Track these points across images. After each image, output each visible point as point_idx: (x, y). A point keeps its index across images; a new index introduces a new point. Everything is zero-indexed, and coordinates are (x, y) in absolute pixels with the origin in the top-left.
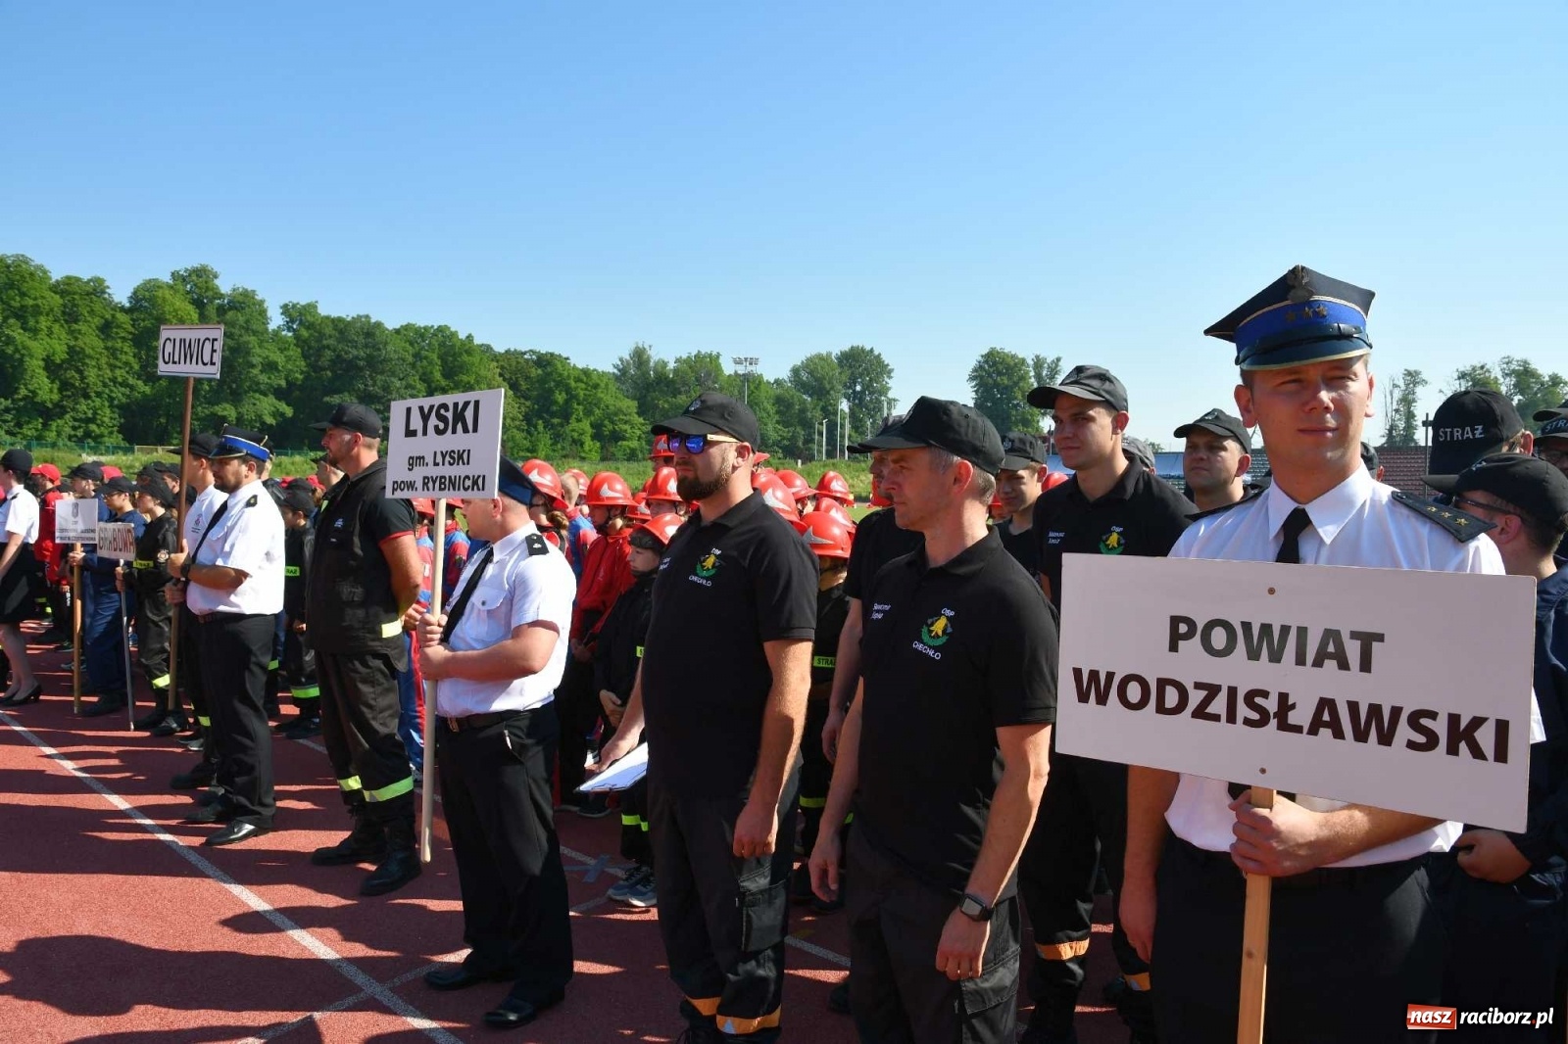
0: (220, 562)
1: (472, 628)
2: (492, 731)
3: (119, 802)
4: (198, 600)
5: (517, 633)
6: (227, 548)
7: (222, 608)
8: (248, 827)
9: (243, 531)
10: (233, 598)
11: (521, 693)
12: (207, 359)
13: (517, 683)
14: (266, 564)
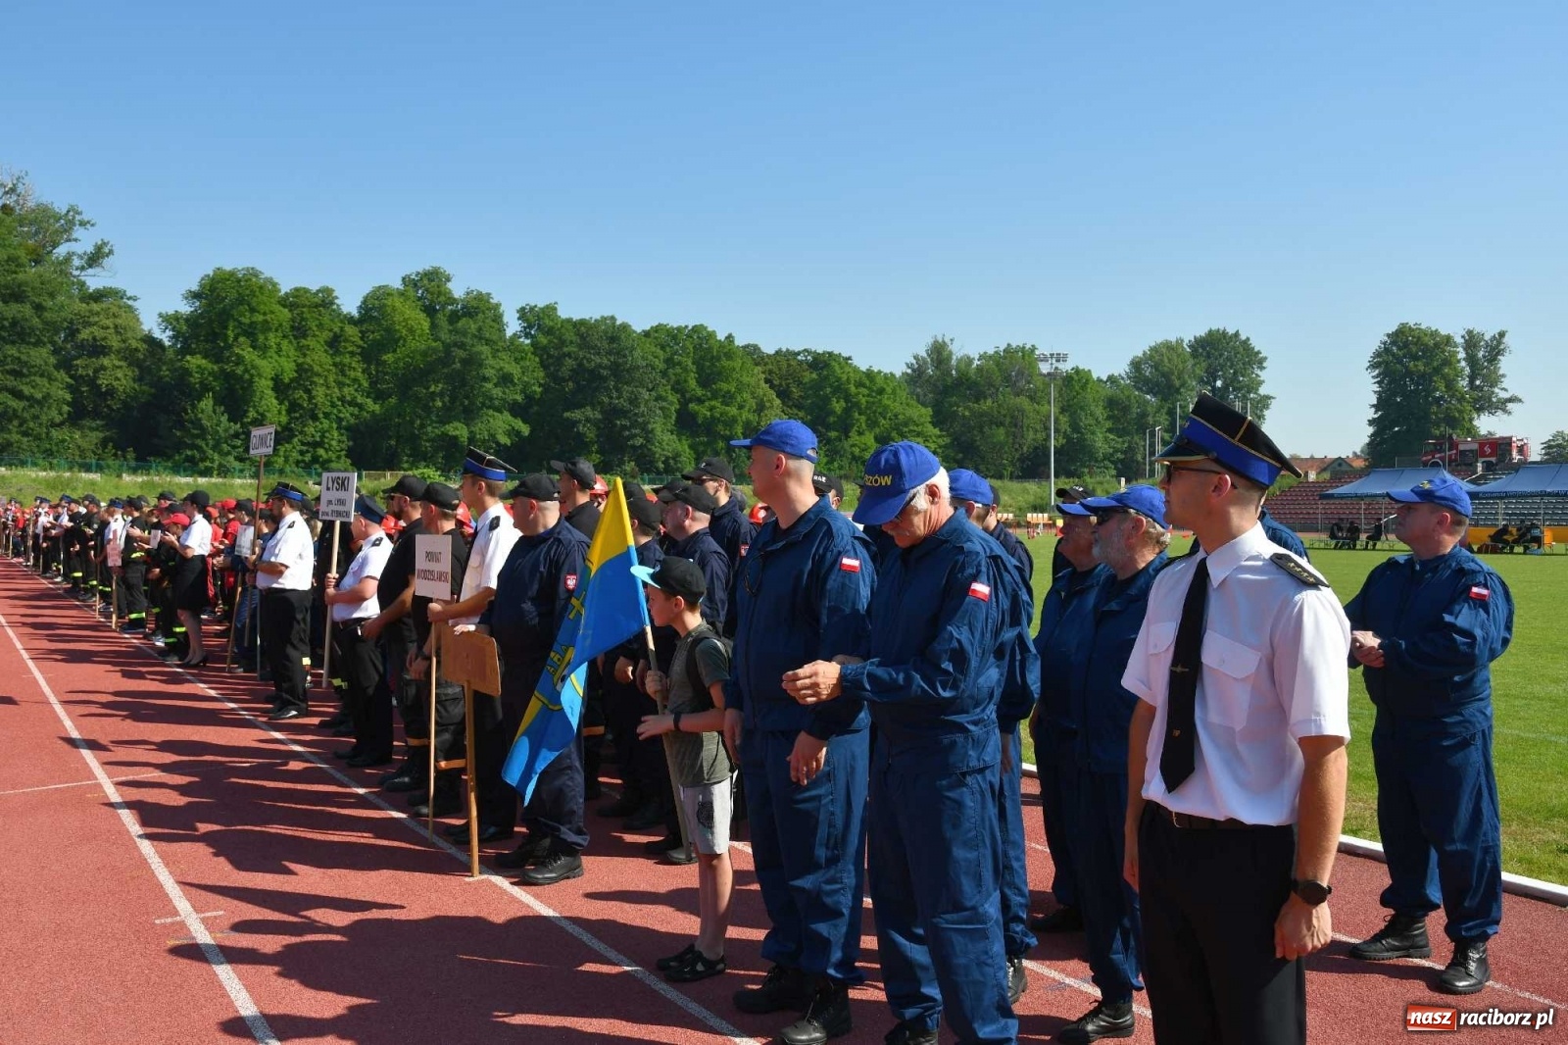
0: (273, 559)
1: (348, 581)
2: (353, 627)
3: (232, 705)
4: (262, 582)
5: (361, 581)
6: (277, 551)
7: (275, 586)
8: (294, 713)
9: (286, 542)
10: (280, 580)
11: (367, 610)
12: (268, 444)
13: (365, 604)
14: (299, 561)
